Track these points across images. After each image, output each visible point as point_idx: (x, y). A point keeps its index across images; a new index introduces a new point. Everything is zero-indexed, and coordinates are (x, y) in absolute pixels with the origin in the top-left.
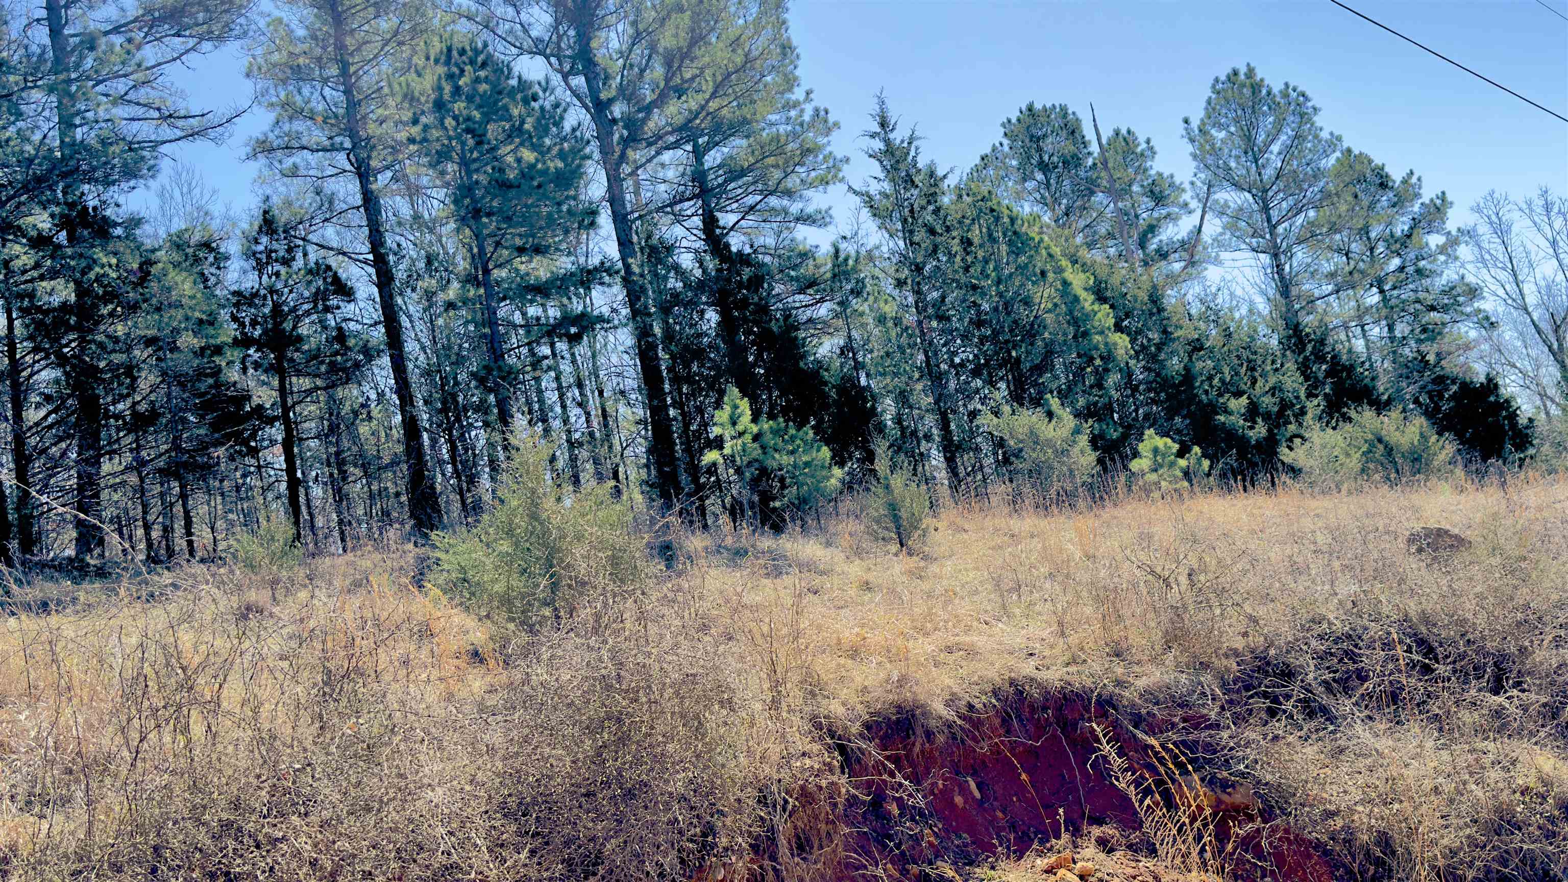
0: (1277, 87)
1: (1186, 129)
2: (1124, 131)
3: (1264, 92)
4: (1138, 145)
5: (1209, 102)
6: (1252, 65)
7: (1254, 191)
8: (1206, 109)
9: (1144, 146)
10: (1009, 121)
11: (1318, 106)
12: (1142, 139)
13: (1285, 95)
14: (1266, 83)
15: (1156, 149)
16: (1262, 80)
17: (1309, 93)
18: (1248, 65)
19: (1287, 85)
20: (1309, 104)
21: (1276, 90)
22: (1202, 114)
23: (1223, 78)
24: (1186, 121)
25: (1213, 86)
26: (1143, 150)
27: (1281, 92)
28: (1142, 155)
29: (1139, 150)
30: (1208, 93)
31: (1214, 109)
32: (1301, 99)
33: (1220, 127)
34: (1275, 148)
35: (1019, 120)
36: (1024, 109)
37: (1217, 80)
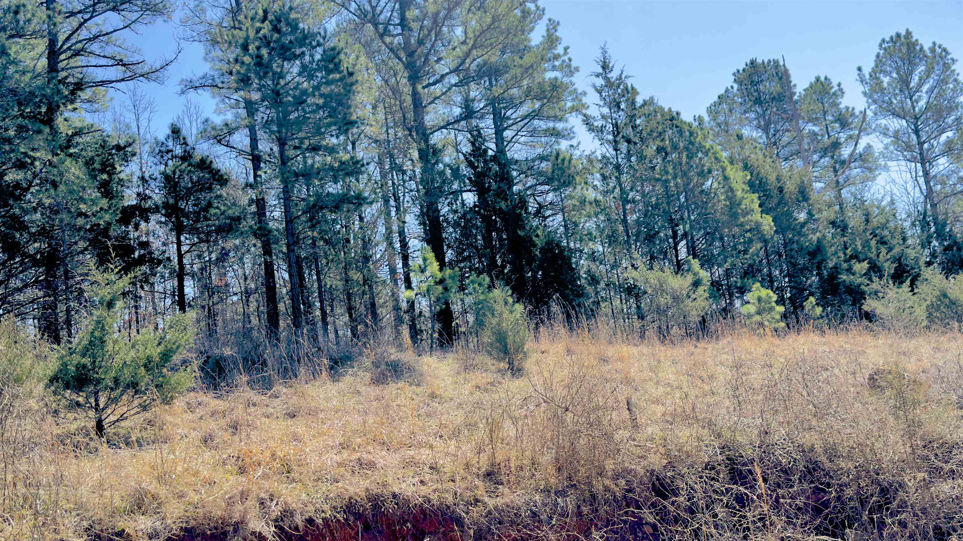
0: (927, 46)
1: (859, 75)
2: (822, 79)
3: (918, 48)
4: (833, 87)
5: (878, 56)
6: (910, 30)
7: (908, 118)
8: (876, 61)
9: (836, 88)
10: (738, 71)
11: (955, 58)
12: (835, 83)
13: (933, 50)
14: (920, 42)
15: (844, 90)
16: (917, 40)
17: (949, 50)
18: (907, 30)
19: (934, 44)
20: (949, 57)
21: (926, 48)
22: (873, 64)
23: (888, 39)
24: (859, 69)
25: (880, 45)
26: (836, 91)
27: (930, 49)
28: (834, 94)
29: (833, 90)
30: (877, 50)
31: (881, 61)
32: (944, 53)
33: (886, 73)
34: (925, 88)
35: (744, 70)
36: (748, 63)
37: (883, 41)
